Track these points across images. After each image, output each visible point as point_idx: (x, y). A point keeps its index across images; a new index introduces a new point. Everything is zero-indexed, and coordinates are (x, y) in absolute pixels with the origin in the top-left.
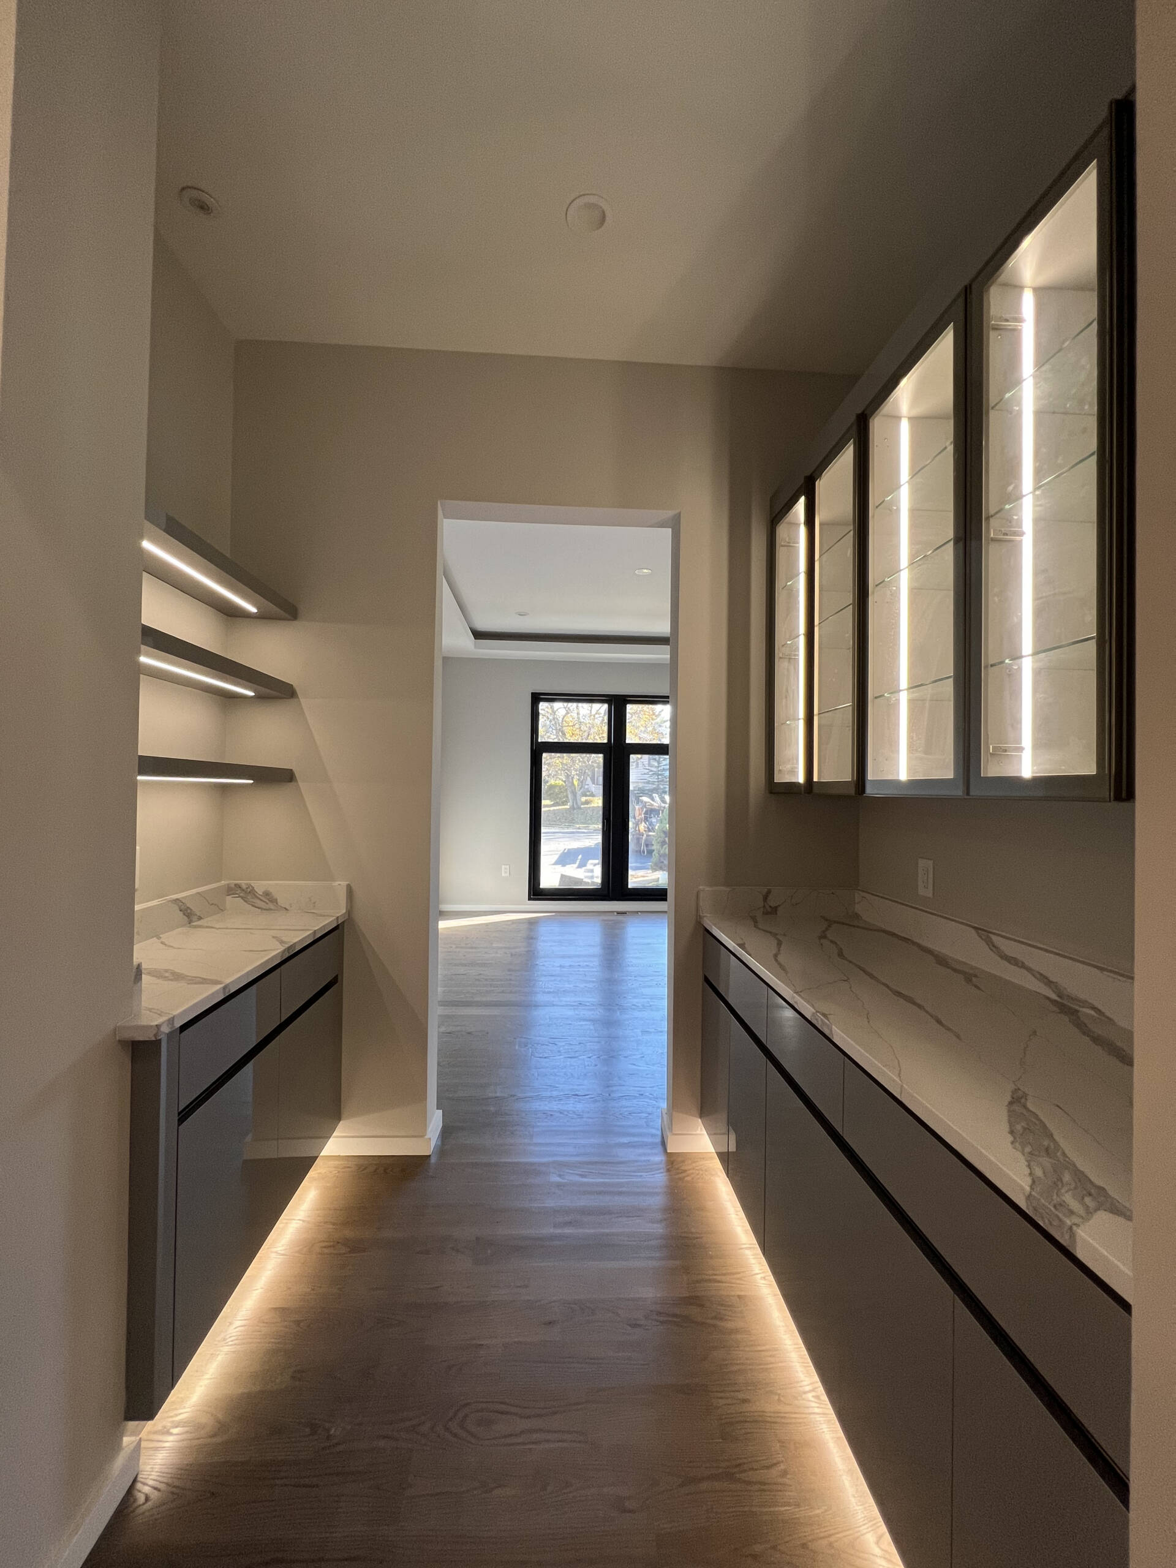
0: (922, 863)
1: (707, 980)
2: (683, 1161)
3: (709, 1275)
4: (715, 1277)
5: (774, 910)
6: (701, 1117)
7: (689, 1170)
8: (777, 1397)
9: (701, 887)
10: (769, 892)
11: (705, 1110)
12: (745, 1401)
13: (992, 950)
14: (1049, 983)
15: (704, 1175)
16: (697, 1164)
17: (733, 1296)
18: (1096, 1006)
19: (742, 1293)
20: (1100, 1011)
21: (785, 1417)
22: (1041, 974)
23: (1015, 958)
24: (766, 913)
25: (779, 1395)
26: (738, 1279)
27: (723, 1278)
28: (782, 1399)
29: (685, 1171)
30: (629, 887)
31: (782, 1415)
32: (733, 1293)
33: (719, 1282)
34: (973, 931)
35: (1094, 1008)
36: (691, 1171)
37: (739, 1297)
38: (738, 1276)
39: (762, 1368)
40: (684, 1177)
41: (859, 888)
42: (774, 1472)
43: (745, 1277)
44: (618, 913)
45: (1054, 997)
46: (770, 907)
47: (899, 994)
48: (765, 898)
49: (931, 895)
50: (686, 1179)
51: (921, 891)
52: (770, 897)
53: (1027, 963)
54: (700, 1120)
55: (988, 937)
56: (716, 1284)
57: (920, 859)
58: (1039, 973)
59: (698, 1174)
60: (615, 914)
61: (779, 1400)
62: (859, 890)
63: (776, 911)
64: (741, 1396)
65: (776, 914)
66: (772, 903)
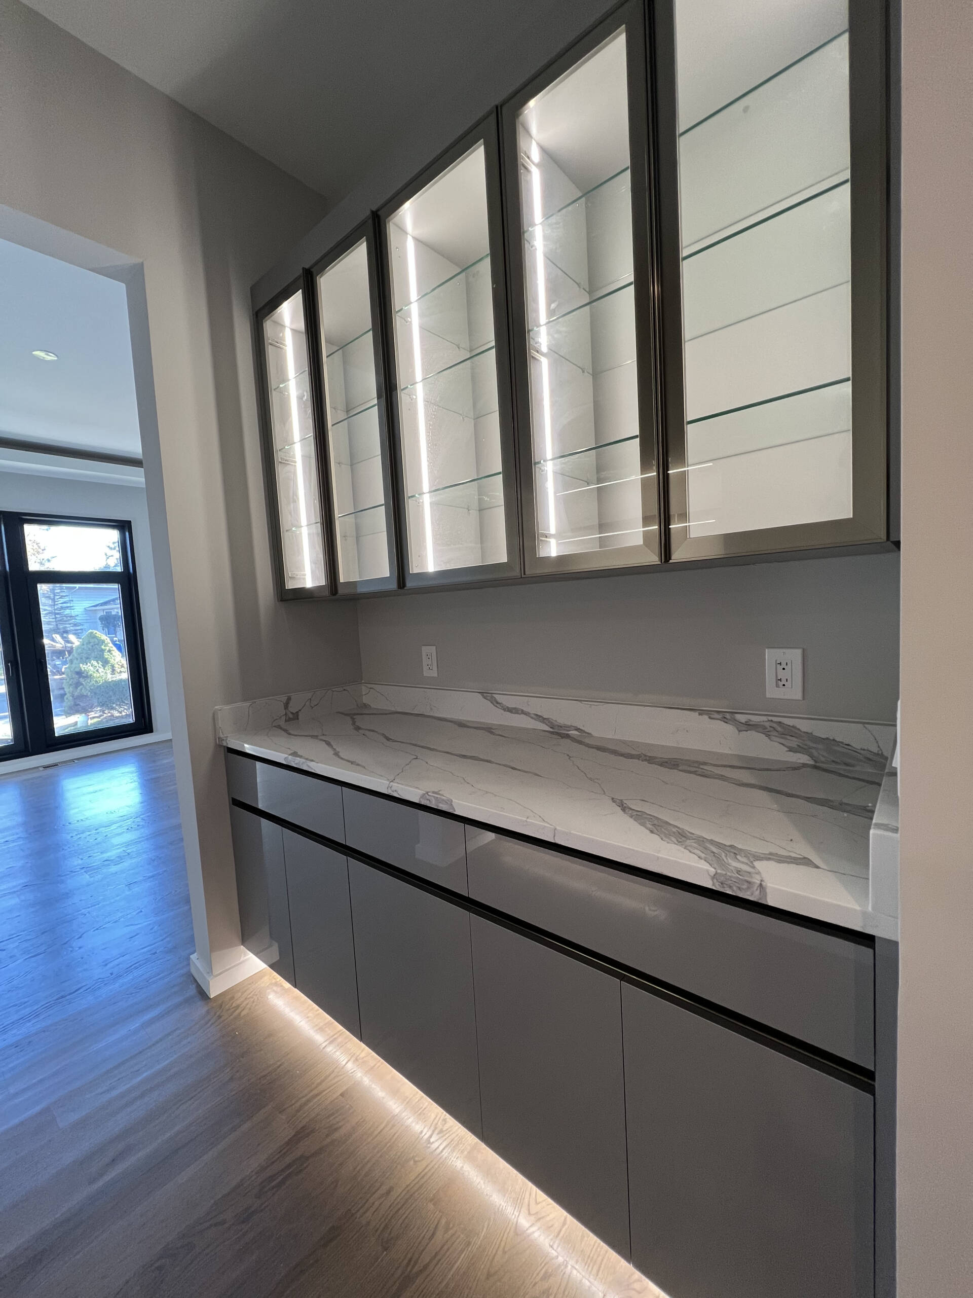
0: (425, 650)
1: (236, 803)
2: (233, 998)
3: (306, 1095)
4: (312, 1094)
5: (296, 716)
6: (242, 945)
7: (243, 1002)
8: (412, 1162)
9: (216, 707)
10: (289, 699)
11: (246, 936)
12: (389, 1192)
13: (496, 707)
14: (543, 720)
15: (260, 998)
16: (248, 992)
17: (336, 1098)
18: (579, 727)
19: (345, 1088)
20: (581, 730)
21: (426, 1174)
22: (537, 715)
23: (515, 708)
24: (288, 720)
25: (413, 1157)
26: (334, 1078)
27: (321, 1088)
28: (417, 1159)
29: (238, 1006)
30: (56, 735)
31: (423, 1173)
32: (335, 1096)
33: (317, 1095)
34: (480, 695)
35: (577, 729)
36: (245, 1003)
37: (342, 1095)
38: (333, 1076)
39: (389, 1146)
40: (239, 1014)
41: (363, 682)
42: (439, 1234)
43: (338, 1072)
44: (46, 767)
45: (547, 728)
46: (292, 713)
47: (464, 757)
48: (286, 706)
49: (436, 675)
50: (243, 1014)
51: (426, 673)
52: (291, 705)
53: (525, 710)
54: (242, 946)
55: (492, 697)
56: (316, 1100)
57: (423, 647)
58: (534, 714)
59: (253, 1002)
60: (41, 769)
61: (415, 1162)
62: (363, 683)
63: (298, 716)
64: (384, 1189)
65: (298, 719)
66: (293, 708)
